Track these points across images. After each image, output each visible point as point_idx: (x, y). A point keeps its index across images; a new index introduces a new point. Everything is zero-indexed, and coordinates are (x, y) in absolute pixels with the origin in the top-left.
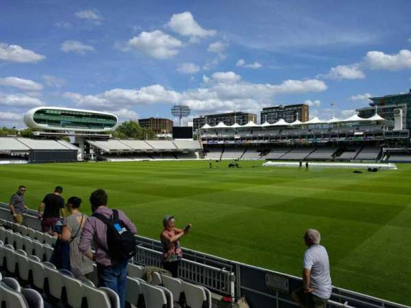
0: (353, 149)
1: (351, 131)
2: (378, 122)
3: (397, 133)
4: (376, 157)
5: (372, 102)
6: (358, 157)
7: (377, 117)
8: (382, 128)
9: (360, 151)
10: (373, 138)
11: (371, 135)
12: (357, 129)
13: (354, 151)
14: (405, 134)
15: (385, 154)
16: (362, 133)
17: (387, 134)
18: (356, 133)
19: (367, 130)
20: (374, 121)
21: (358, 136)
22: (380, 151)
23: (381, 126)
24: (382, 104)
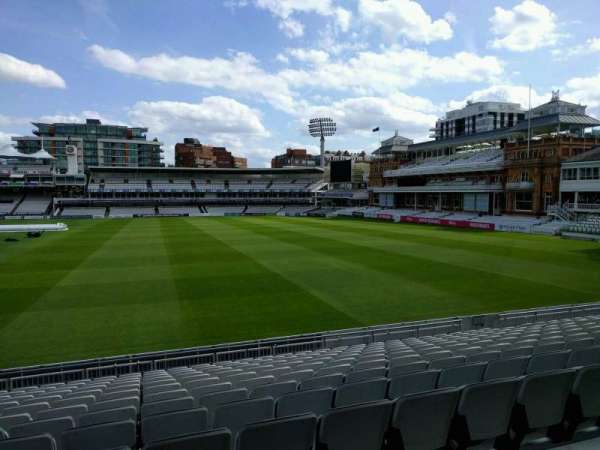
0: (9, 199)
1: (5, 172)
2: (45, 161)
3: (71, 178)
4: (44, 211)
5: (37, 129)
6: (17, 211)
7: (43, 154)
8: (52, 169)
9: (20, 202)
10: (39, 184)
11: (37, 179)
12: (15, 169)
13: (11, 202)
14: (81, 179)
15: (57, 206)
16: (22, 176)
17: (59, 179)
18: (12, 176)
19: (30, 172)
20: (40, 159)
21: (15, 179)
22: (49, 202)
23: (50, 166)
24: (52, 135)
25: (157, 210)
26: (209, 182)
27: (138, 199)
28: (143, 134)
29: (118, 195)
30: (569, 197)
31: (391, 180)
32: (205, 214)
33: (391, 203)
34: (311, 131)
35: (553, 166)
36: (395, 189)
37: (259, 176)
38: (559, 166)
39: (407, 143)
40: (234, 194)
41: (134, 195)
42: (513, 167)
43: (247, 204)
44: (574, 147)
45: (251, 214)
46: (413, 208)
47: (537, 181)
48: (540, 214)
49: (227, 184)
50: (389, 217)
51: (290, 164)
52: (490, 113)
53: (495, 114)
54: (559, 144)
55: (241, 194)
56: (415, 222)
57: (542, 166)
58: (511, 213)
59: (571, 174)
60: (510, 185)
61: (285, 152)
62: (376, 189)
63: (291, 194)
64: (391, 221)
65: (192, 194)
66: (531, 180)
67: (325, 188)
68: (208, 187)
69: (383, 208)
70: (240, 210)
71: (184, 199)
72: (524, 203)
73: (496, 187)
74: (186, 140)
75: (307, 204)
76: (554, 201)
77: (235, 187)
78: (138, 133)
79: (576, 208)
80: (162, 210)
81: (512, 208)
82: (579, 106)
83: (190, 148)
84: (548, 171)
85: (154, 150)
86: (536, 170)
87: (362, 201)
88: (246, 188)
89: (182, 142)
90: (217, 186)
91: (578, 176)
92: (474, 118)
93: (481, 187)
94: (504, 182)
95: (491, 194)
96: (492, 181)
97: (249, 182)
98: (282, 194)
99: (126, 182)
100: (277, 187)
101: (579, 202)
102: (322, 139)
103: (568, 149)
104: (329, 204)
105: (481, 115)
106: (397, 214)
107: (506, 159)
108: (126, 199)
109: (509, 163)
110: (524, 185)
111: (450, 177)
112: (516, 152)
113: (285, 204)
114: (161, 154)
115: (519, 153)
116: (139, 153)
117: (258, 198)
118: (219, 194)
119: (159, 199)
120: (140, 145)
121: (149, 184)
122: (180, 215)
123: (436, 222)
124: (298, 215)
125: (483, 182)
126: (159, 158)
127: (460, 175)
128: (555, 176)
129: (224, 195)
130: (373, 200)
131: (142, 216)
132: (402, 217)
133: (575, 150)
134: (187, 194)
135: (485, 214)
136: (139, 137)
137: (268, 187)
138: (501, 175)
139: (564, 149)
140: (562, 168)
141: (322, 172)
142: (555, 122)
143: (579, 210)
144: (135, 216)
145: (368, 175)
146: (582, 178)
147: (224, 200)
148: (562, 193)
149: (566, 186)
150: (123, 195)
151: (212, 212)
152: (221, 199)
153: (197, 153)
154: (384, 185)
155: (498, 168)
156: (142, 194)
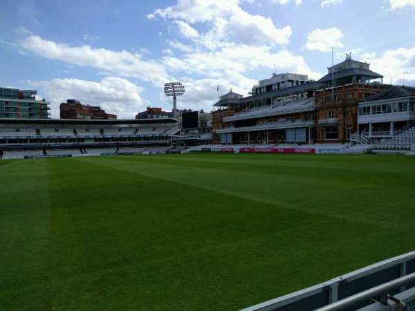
25: (45, 153)
26: (87, 130)
27: (28, 144)
28: (32, 96)
29: (11, 141)
30: (364, 127)
31: (229, 124)
32: (85, 155)
33: (230, 140)
34: (166, 92)
35: (352, 106)
36: (232, 129)
37: (127, 126)
38: (357, 105)
39: (239, 98)
40: (108, 139)
41: (25, 141)
42: (322, 108)
43: (118, 147)
44: (365, 92)
45: (122, 154)
46: (247, 143)
47: (340, 116)
48: (344, 141)
49: (102, 131)
50: (230, 150)
51: (150, 117)
52: (289, 81)
53: (292, 81)
54: (356, 90)
55: (113, 139)
56: (251, 151)
57: (344, 106)
58: (322, 142)
59: (366, 110)
60: (320, 121)
61: (146, 110)
62: (218, 131)
63: (153, 138)
64: (232, 152)
65: (74, 140)
66: (336, 117)
67: (178, 133)
68: (88, 134)
69: (224, 144)
70: (113, 151)
71: (67, 143)
72: (332, 134)
73: (310, 123)
74: (69, 101)
75: (165, 145)
76: (354, 131)
77: (108, 134)
78: (29, 94)
79: (370, 135)
80: (49, 153)
81: (323, 138)
82: (365, 64)
83: (72, 107)
84: (348, 109)
85: (43, 108)
86: (340, 109)
87: (207, 141)
88: (118, 134)
89: (66, 102)
90: (95, 133)
91: (371, 112)
92: (278, 84)
93: (299, 123)
94: (316, 119)
95: (307, 128)
96: (306, 119)
97: (120, 130)
98: (146, 138)
99: (18, 130)
100: (141, 133)
101: (372, 131)
102: (175, 98)
103: (361, 93)
104: (182, 145)
105: (283, 82)
106: (237, 148)
107: (316, 103)
108: (18, 144)
109: (319, 105)
110: (331, 121)
111: (275, 118)
112: (324, 97)
113: (148, 146)
114: (49, 111)
115: (326, 98)
116: (30, 109)
117: (127, 142)
118: (96, 139)
119: (47, 144)
120: (30, 104)
121: (38, 132)
122: (64, 156)
123: (268, 150)
124: (158, 153)
125: (300, 120)
126: (47, 114)
127: (282, 116)
128: (354, 112)
129: (100, 140)
130: (216, 139)
131: (32, 157)
132: (240, 149)
133: (365, 94)
134: (70, 140)
135: (303, 143)
136: (29, 98)
137: (134, 133)
138: (314, 114)
139: (359, 93)
140: (359, 106)
141: (176, 122)
142: (352, 74)
143: (374, 136)
144: (26, 157)
145: (211, 121)
146: (374, 113)
147: (101, 143)
148: (360, 125)
149: (362, 120)
150: (15, 141)
151: (91, 153)
152: (98, 143)
153: (77, 110)
154: (223, 127)
155: (312, 109)
156: (32, 141)
